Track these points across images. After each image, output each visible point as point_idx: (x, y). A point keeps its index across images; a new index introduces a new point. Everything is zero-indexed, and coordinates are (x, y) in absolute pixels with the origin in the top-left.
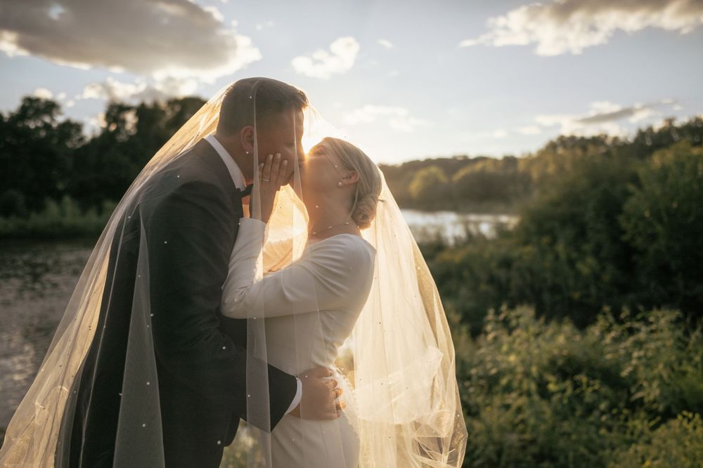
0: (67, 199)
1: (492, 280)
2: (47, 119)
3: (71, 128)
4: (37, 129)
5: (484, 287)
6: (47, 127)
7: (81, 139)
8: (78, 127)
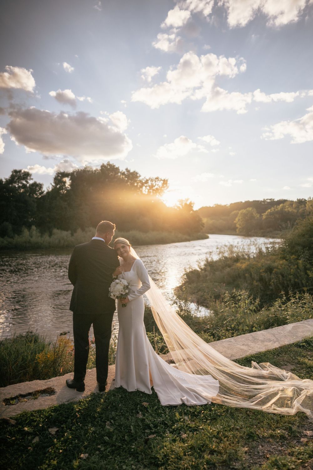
0: (34, 227)
1: (261, 279)
2: (24, 182)
3: (37, 186)
4: (19, 187)
5: (255, 283)
6: (24, 186)
7: (42, 192)
8: (40, 186)
